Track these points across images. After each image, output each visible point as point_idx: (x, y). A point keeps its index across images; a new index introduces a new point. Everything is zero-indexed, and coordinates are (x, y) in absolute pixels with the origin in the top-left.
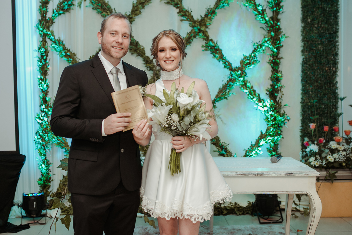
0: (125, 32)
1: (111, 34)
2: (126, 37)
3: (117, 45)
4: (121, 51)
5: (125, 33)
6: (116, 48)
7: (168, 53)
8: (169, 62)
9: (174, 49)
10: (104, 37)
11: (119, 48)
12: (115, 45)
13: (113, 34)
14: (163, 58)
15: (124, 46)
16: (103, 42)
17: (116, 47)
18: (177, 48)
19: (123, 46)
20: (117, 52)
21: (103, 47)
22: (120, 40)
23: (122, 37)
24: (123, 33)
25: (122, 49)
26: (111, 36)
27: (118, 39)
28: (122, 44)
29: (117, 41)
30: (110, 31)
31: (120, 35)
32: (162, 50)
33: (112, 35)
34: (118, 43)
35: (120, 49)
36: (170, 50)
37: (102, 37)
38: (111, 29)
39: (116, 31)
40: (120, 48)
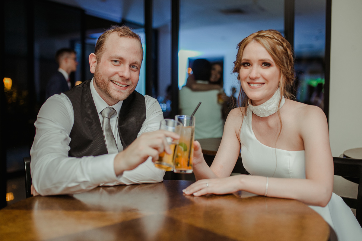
0: (135, 61)
1: (112, 61)
2: (135, 68)
3: (120, 80)
4: (125, 89)
5: (136, 63)
6: (118, 84)
7: (256, 71)
8: (255, 85)
9: (267, 64)
10: (100, 64)
11: (123, 86)
12: (117, 80)
13: (116, 61)
14: (246, 78)
15: (131, 82)
16: (98, 71)
17: (118, 82)
18: (273, 63)
19: (129, 83)
20: (119, 91)
21: (97, 79)
22: (126, 74)
23: (129, 69)
24: (131, 63)
25: (128, 86)
26: (113, 65)
27: (122, 72)
28: (128, 80)
29: (121, 74)
30: (111, 57)
31: (127, 66)
32: (248, 64)
33: (114, 63)
34: (123, 78)
35: (125, 86)
36: (258, 64)
37: (98, 63)
38: (114, 54)
39: (121, 59)
40: (124, 84)
